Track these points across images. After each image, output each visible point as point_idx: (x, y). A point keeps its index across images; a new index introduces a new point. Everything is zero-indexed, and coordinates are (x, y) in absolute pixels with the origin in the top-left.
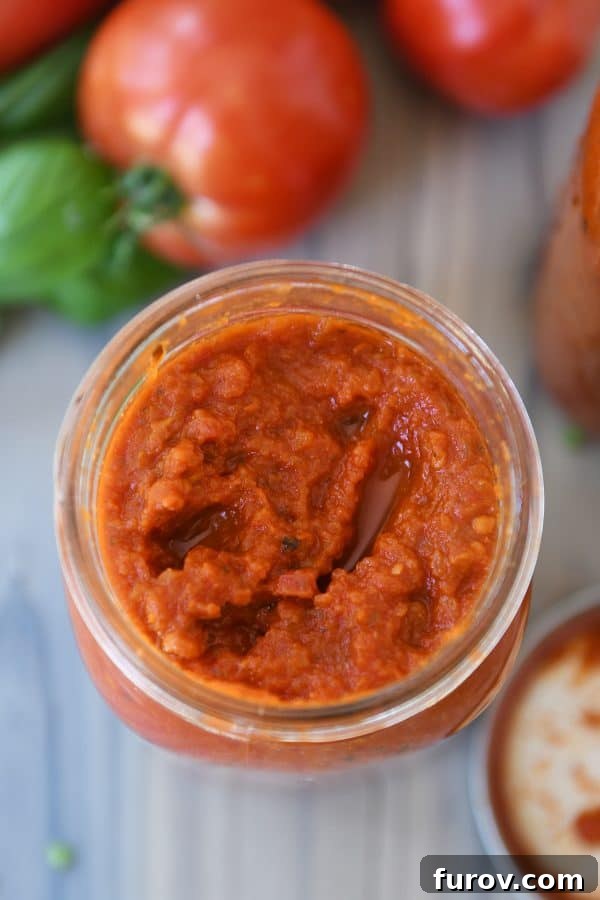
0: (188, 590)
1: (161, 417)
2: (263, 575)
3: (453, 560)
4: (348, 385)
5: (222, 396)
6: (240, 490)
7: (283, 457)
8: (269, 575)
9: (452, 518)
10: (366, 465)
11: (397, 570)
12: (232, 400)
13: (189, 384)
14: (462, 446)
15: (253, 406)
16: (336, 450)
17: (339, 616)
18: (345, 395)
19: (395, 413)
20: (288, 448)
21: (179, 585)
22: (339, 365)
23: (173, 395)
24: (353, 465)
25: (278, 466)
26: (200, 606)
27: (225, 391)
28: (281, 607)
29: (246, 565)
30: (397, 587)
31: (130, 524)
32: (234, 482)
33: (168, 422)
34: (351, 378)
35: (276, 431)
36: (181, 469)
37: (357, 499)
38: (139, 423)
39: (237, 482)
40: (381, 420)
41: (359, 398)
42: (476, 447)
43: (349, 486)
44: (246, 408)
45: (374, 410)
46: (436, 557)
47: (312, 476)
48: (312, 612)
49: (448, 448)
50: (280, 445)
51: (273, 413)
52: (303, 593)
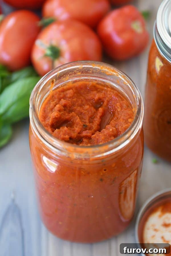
0: (61, 133)
1: (53, 101)
2: (79, 131)
3: (124, 127)
4: (97, 96)
5: (68, 97)
6: (72, 116)
7: (83, 111)
8: (80, 131)
9: (123, 119)
10: (102, 112)
11: (111, 130)
12: (70, 98)
13: (60, 94)
14: (125, 105)
15: (75, 99)
16: (95, 110)
17: (97, 139)
18: (96, 98)
19: (108, 102)
20: (83, 109)
21: (59, 133)
22: (95, 92)
23: (56, 96)
24: (99, 112)
25: (81, 113)
26: (65, 136)
27: (68, 96)
28: (83, 139)
29: (75, 129)
30: (111, 133)
31: (47, 122)
32: (71, 114)
33: (55, 102)
34: (97, 94)
35: (81, 106)
36: (59, 109)
37: (100, 120)
38: (48, 103)
39: (72, 114)
40: (105, 103)
41: (100, 99)
42: (128, 106)
43: (98, 117)
44: (73, 100)
45: (103, 102)
46: (120, 127)
47: (90, 115)
48: (91, 140)
49: (121, 107)
50: (82, 108)
51: (80, 102)
52: (89, 134)
